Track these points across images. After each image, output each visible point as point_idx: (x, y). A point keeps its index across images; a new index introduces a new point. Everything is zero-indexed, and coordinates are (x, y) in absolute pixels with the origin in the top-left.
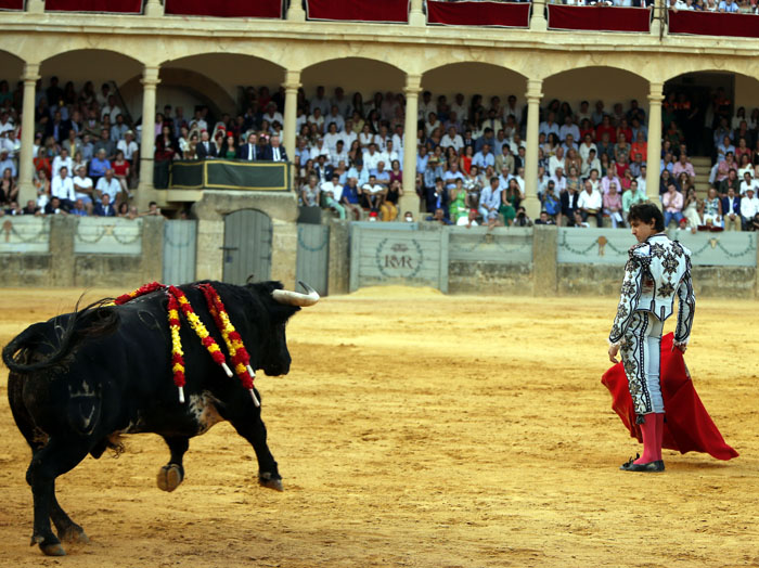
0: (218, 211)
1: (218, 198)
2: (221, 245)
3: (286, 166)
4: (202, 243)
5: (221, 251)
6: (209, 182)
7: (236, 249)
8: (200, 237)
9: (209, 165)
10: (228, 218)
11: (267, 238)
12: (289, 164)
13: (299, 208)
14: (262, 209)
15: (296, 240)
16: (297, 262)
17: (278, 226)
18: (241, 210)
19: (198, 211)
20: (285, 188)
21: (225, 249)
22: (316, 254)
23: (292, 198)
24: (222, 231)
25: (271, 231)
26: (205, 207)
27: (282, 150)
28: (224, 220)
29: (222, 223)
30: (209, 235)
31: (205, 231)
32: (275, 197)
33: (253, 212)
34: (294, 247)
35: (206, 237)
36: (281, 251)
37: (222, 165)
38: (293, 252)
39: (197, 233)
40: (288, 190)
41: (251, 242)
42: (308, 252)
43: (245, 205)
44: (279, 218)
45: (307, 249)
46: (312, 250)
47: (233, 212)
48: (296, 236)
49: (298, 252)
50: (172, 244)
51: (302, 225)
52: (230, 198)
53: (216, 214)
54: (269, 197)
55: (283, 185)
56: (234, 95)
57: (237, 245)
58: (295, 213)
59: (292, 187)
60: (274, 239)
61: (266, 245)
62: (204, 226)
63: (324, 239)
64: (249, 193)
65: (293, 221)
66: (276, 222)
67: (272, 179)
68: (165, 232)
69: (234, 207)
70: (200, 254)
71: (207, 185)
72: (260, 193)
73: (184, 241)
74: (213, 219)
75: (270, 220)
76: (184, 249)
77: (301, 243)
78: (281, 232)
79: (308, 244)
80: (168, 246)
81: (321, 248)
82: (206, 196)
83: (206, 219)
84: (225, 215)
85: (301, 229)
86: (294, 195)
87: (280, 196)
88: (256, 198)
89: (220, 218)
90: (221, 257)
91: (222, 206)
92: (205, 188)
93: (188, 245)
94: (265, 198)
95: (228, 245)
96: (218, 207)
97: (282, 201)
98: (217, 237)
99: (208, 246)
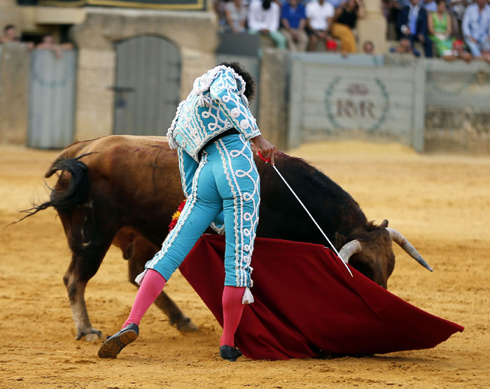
0: (107, 37)
1: (106, 20)
2: (111, 84)
4: (84, 82)
5: (110, 94)
7: (129, 90)
8: (82, 74)
10: (121, 47)
11: (174, 75)
17: (192, 58)
18: (138, 36)
19: (78, 36)
20: (200, 6)
21: (117, 90)
23: (208, 21)
25: (179, 65)
26: (88, 32)
28: (115, 49)
29: (113, 54)
30: (94, 70)
31: (88, 65)
32: (186, 19)
33: (154, 39)
35: (90, 74)
39: (76, 67)
40: (204, 9)
41: (153, 81)
43: (143, 29)
44: (191, 47)
47: (127, 39)
50: (41, 82)
51: (223, 58)
52: (123, 20)
53: (103, 42)
54: (177, 19)
55: (196, 2)
57: (131, 84)
58: (212, 41)
59: (209, 4)
60: (184, 77)
61: (174, 84)
62: (87, 57)
64: (150, 13)
65: (212, 52)
66: (187, 52)
68: (32, 66)
69: (129, 31)
70: (82, 97)
71: (91, 2)
73: (59, 79)
74: (99, 48)
75: (178, 50)
76: (59, 90)
78: (194, 67)
80: (36, 87)
82: (89, 16)
83: (90, 48)
84: (116, 42)
86: (212, 16)
87: (193, 19)
88: (160, 21)
89: (109, 46)
90: (111, 101)
91: (112, 30)
92: (87, 5)
93: (64, 83)
94: (171, 21)
95: (121, 84)
96: (107, 31)
97: (195, 24)
98: (105, 74)
99: (93, 86)
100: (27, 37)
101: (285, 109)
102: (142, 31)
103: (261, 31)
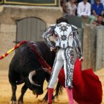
0: (12, 18)
1: (13, 10)
2: (14, 40)
10: (18, 23)
18: (27, 18)
20: (55, 4)
24: (15, 31)
26: (4, 16)
28: (16, 24)
29: (15, 26)
30: (7, 34)
31: (4, 31)
32: (49, 10)
33: (35, 19)
35: (5, 35)
40: (57, 6)
47: (22, 19)
52: (20, 10)
53: (11, 20)
55: (54, 3)
59: (59, 4)
62: (4, 28)
64: (32, 7)
69: (23, 16)
71: (5, 2)
72: (39, 7)
74: (10, 24)
75: (46, 24)
82: (4, 8)
84: (17, 21)
86: (61, 8)
87: (52, 10)
88: (37, 11)
89: (14, 22)
91: (15, 15)
92: (3, 4)
94: (42, 11)
96: (13, 16)
97: (53, 12)
98: (12, 35)
99: (6, 41)
101: (95, 52)
102: (29, 16)
103: (82, 16)
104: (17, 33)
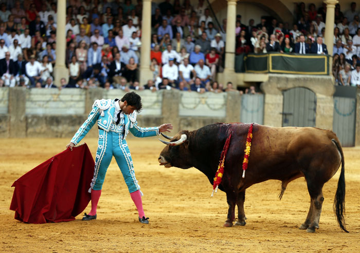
0: (279, 88)
1: (279, 79)
2: (281, 111)
3: (326, 58)
4: (268, 110)
5: (281, 116)
6: (273, 68)
7: (291, 114)
8: (266, 106)
9: (273, 57)
10: (285, 93)
11: (313, 107)
12: (328, 57)
13: (335, 86)
14: (310, 88)
15: (333, 108)
16: (334, 123)
17: (321, 99)
18: (295, 88)
19: (265, 88)
20: (326, 73)
21: (284, 114)
22: (347, 118)
23: (330, 80)
24: (282, 102)
25: (315, 102)
26: (269, 86)
27: (324, 46)
28: (283, 94)
29: (282, 97)
30: (272, 104)
31: (270, 102)
32: (319, 79)
33: (303, 89)
34: (331, 113)
35: (271, 106)
36: (322, 116)
37: (282, 57)
38: (330, 116)
39: (264, 102)
40: (328, 74)
41: (302, 109)
42: (342, 117)
43: (297, 84)
44: (321, 93)
45: (340, 114)
46: (344, 115)
47: (289, 89)
48: (333, 105)
49: (334, 117)
50: (247, 110)
51: (337, 98)
52: (287, 79)
53: (277, 90)
54: (314, 79)
55: (324, 71)
56: (291, 8)
57: (292, 111)
58: (332, 90)
59: (331, 71)
60: (317, 107)
61: (313, 111)
62: (269, 98)
63: (353, 108)
64: (300, 76)
65: (331, 96)
66: (319, 96)
67: (317, 66)
68: (242, 102)
69: (290, 85)
70: (266, 117)
71: (271, 70)
72: (308, 76)
73: (255, 108)
74: (276, 94)
75: (315, 94)
76: (255, 114)
77: (336, 109)
78: (322, 103)
79: (341, 111)
80: (244, 112)
81: (350, 114)
82: (270, 78)
83: (270, 93)
84: (284, 91)
85: (336, 101)
86: (332, 77)
87: (322, 79)
88: (305, 80)
89: (280, 92)
90: (281, 119)
91: (282, 85)
92: (270, 72)
93: (258, 111)
94: (311, 80)
95: (286, 111)
96: (279, 86)
97: (323, 82)
98: (278, 106)
99: (272, 112)
100: (240, 88)
102: (297, 85)
103: (357, 85)
104: (283, 104)
